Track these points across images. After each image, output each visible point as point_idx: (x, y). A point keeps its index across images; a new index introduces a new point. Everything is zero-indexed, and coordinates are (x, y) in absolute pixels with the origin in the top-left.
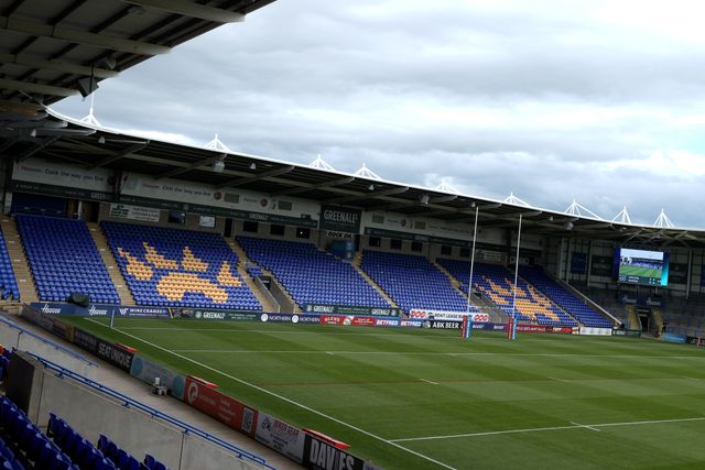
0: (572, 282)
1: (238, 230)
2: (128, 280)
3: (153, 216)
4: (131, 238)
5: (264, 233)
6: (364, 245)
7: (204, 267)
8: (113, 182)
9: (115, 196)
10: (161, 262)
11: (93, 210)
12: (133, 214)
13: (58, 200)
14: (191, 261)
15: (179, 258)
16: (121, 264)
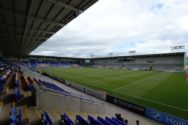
0: (82, 64)
1: (49, 61)
2: (39, 66)
3: (42, 61)
4: (39, 63)
5: (52, 61)
6: (61, 62)
7: (45, 64)
8: (38, 59)
9: (38, 60)
10: (41, 64)
11: (37, 61)
12: (40, 61)
13: (33, 60)
14: (44, 64)
15: (43, 64)
16: (38, 65)
